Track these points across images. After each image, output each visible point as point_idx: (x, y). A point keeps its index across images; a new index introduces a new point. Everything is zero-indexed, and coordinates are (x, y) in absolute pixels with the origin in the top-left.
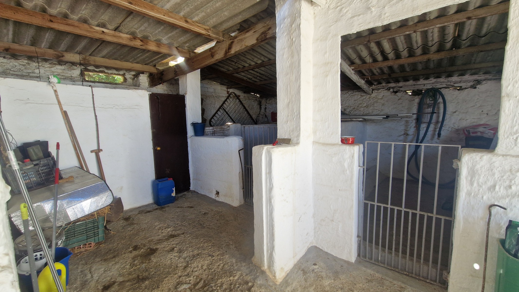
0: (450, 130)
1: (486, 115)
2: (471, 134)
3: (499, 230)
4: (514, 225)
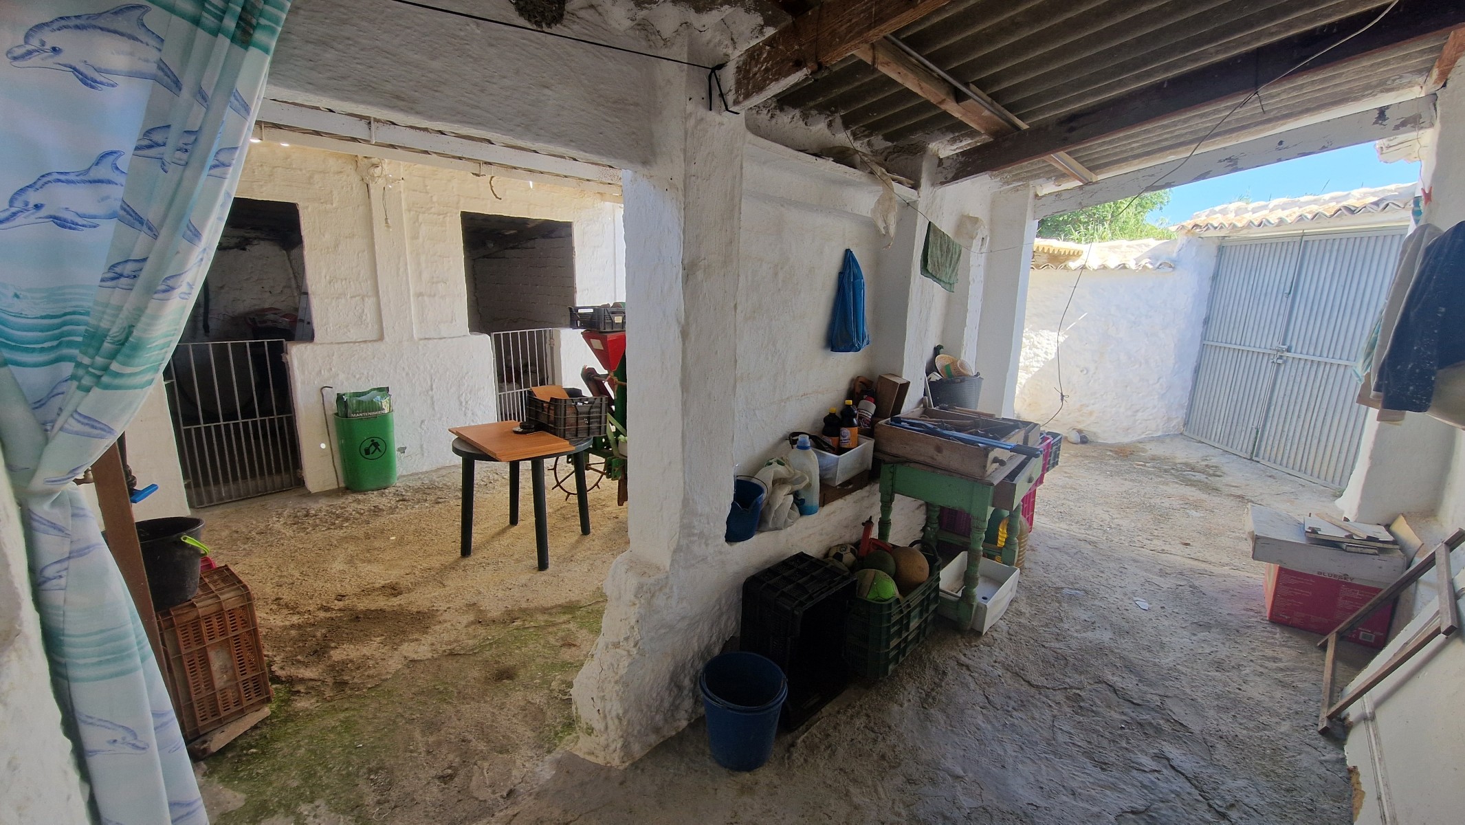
0: (222, 318)
1: (269, 294)
2: (259, 325)
3: (332, 407)
4: (340, 398)
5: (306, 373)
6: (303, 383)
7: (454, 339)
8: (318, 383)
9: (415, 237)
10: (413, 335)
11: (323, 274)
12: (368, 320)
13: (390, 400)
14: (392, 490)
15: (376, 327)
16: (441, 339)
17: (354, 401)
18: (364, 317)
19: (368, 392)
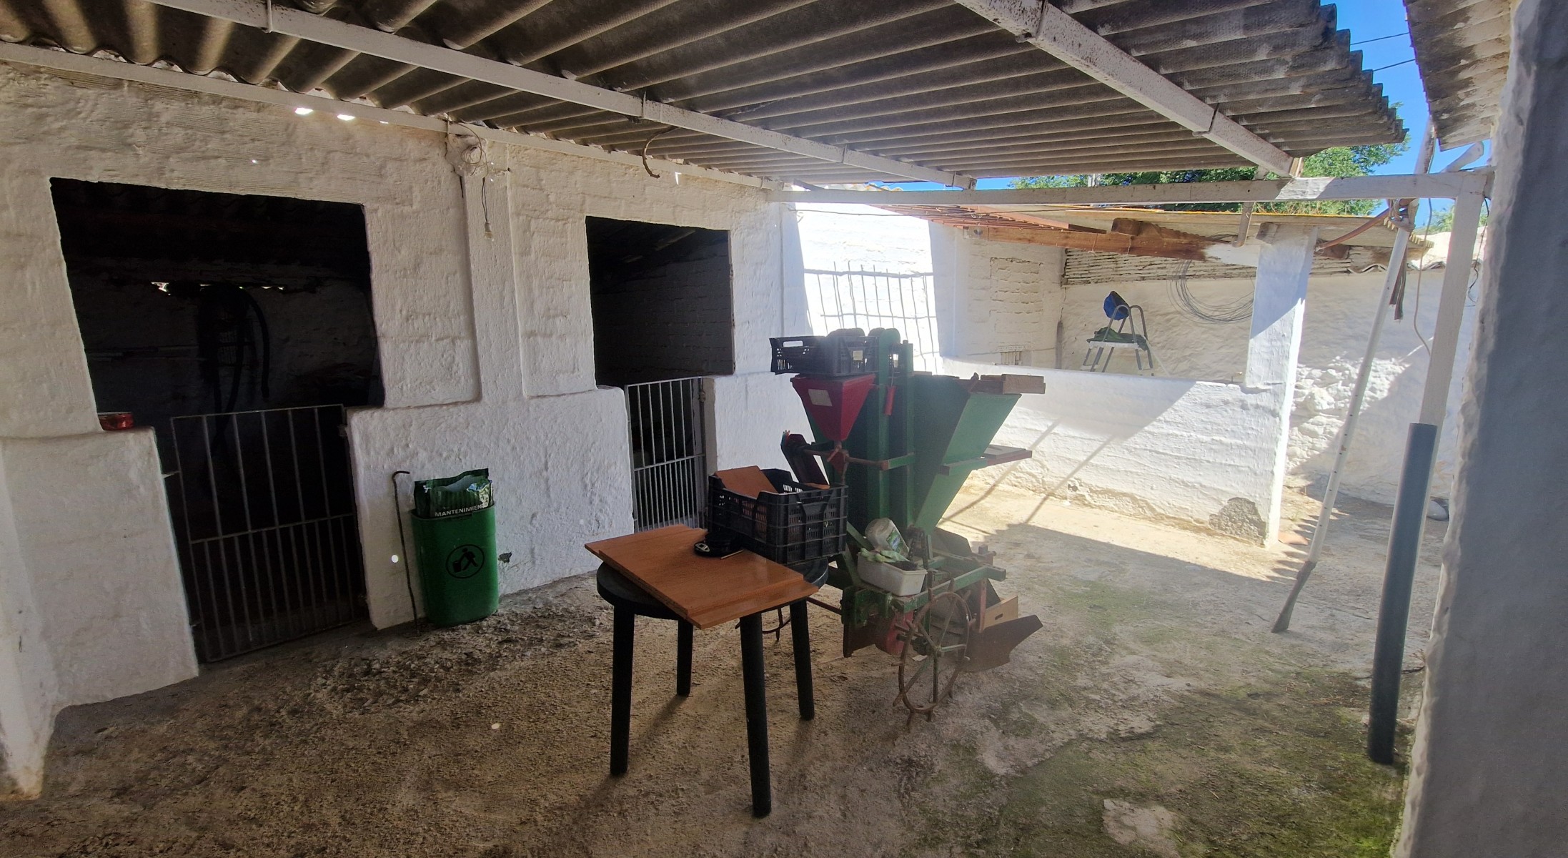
0: (286, 379)
3: (408, 502)
4: (419, 486)
5: (372, 453)
6: (368, 467)
7: (576, 396)
8: (388, 466)
9: (525, 252)
10: (521, 393)
11: (398, 307)
12: (460, 372)
13: (489, 488)
14: (491, 621)
15: (471, 381)
16: (559, 396)
17: (440, 493)
18: (455, 368)
19: (460, 477)
